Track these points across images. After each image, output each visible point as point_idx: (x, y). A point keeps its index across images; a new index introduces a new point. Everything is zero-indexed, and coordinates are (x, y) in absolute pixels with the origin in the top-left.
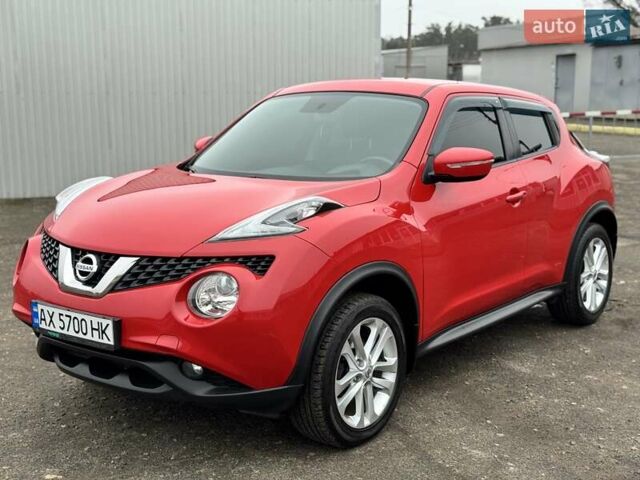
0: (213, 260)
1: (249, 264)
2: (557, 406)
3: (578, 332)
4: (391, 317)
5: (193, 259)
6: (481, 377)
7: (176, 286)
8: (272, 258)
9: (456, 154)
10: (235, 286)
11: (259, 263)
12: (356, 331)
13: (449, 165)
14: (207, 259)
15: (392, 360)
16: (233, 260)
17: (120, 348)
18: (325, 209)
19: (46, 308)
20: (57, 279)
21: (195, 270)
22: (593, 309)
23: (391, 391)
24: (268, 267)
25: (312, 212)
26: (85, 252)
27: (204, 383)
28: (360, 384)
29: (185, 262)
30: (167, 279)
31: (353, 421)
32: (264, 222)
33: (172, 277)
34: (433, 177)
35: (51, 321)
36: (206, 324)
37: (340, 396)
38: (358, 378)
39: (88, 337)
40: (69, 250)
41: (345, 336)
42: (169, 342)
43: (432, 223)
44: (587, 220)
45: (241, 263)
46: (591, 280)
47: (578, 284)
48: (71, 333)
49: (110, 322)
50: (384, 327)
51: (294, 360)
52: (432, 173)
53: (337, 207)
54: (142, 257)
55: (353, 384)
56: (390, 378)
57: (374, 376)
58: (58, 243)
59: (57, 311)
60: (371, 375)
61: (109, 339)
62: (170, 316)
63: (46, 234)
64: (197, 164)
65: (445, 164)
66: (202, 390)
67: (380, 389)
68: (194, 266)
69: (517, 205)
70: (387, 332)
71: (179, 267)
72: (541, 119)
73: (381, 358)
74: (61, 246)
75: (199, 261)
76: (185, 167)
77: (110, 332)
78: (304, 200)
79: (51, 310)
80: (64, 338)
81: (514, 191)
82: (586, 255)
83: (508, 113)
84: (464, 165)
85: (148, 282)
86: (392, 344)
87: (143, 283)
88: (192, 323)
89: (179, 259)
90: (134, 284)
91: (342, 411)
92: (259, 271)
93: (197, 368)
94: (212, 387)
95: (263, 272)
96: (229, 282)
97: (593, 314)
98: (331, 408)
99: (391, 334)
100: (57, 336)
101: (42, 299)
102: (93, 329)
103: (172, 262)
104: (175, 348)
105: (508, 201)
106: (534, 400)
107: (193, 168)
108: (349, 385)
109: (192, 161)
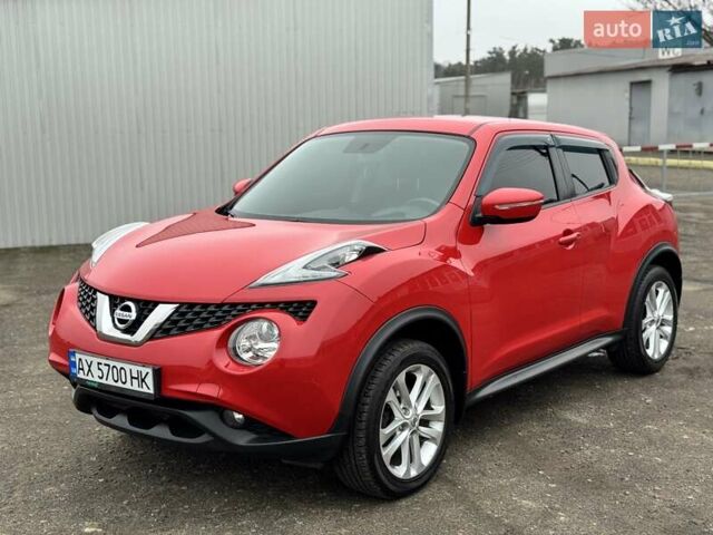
0: (254, 307)
1: (291, 309)
2: (613, 457)
3: (640, 381)
4: (438, 365)
5: (234, 305)
6: (536, 428)
7: (217, 333)
8: (314, 303)
9: (505, 194)
10: (276, 332)
11: (300, 309)
12: (401, 378)
13: (497, 207)
14: (248, 305)
15: (439, 408)
16: (275, 305)
17: (160, 397)
18: (368, 253)
19: (84, 357)
20: (95, 328)
21: (234, 316)
22: (656, 357)
23: (439, 440)
24: (310, 312)
25: (355, 256)
26: (123, 299)
27: (245, 432)
28: (406, 433)
29: (225, 308)
30: (208, 325)
31: (399, 472)
32: (305, 267)
33: (211, 323)
34: (479, 219)
35: (89, 370)
36: (246, 372)
37: (386, 445)
38: (404, 426)
39: (128, 386)
40: (107, 298)
41: (389, 383)
42: (210, 390)
43: (480, 267)
44: (648, 262)
45: (282, 309)
46: (654, 327)
47: (639, 330)
48: (110, 382)
49: (150, 371)
50: (430, 374)
51: (337, 409)
52: (480, 215)
53: (381, 251)
54: (182, 304)
55: (398, 433)
56: (438, 427)
57: (420, 424)
58: (96, 291)
59: (96, 360)
60: (417, 423)
61: (149, 388)
62: (211, 364)
63: (83, 282)
64: (236, 207)
65: (494, 205)
66: (243, 439)
67: (427, 439)
68: (234, 313)
69: (571, 247)
70: (434, 379)
71: (219, 314)
72: (598, 156)
73: (428, 406)
74: (98, 294)
75: (240, 307)
76: (224, 211)
77: (150, 380)
78: (347, 244)
79: (90, 359)
80: (103, 389)
81: (568, 232)
82: (648, 299)
83: (561, 150)
84: (513, 206)
85: (188, 329)
86: (439, 393)
87: (183, 331)
88: (232, 370)
89: (219, 306)
90: (174, 332)
91: (387, 461)
92: (301, 317)
93: (238, 416)
94: (253, 436)
95: (304, 318)
96: (270, 328)
97: (656, 362)
98: (376, 457)
99: (438, 382)
100: (96, 385)
101: (79, 349)
102: (132, 378)
103: (212, 309)
104: (215, 395)
105: (561, 243)
106: (589, 451)
107: (232, 212)
108: (395, 434)
109: (231, 205)
